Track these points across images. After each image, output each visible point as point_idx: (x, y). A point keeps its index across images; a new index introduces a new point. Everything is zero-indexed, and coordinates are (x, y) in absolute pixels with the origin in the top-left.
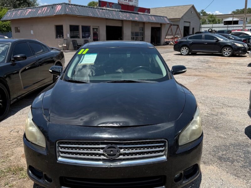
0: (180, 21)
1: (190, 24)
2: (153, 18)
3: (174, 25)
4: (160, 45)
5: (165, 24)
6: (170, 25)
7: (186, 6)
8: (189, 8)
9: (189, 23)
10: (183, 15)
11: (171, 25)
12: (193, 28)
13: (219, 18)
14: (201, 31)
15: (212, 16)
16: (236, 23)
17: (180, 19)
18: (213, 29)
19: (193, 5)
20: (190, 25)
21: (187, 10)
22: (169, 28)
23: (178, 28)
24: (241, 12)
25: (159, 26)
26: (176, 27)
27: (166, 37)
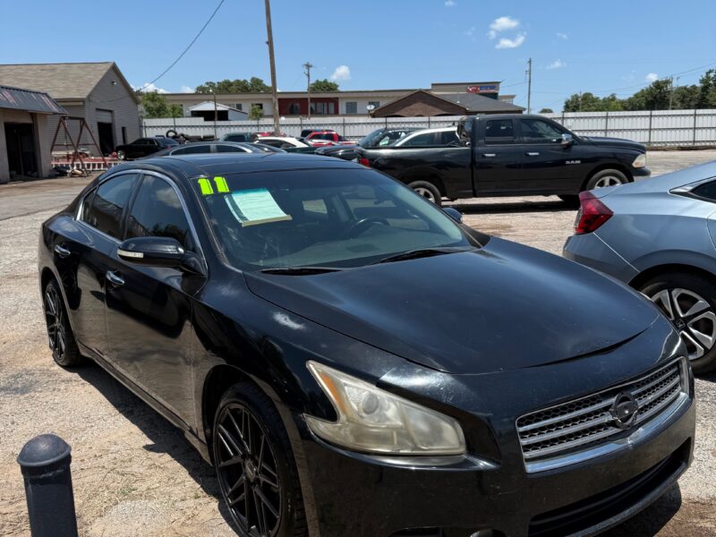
0: (83, 106)
1: (112, 116)
2: (7, 94)
3: (71, 118)
4: (39, 177)
5: (44, 115)
6: (58, 117)
7: (93, 66)
8: (105, 72)
9: (109, 114)
10: (90, 90)
11: (64, 118)
12: (123, 129)
13: (175, 103)
14: (144, 136)
15: (153, 97)
16: (223, 116)
17: (82, 100)
18: (179, 131)
19: (114, 63)
20: (113, 120)
21: (101, 77)
22: (59, 127)
23: (85, 128)
24: (219, 88)
25: (28, 120)
26: (77, 123)
27: (53, 153)
